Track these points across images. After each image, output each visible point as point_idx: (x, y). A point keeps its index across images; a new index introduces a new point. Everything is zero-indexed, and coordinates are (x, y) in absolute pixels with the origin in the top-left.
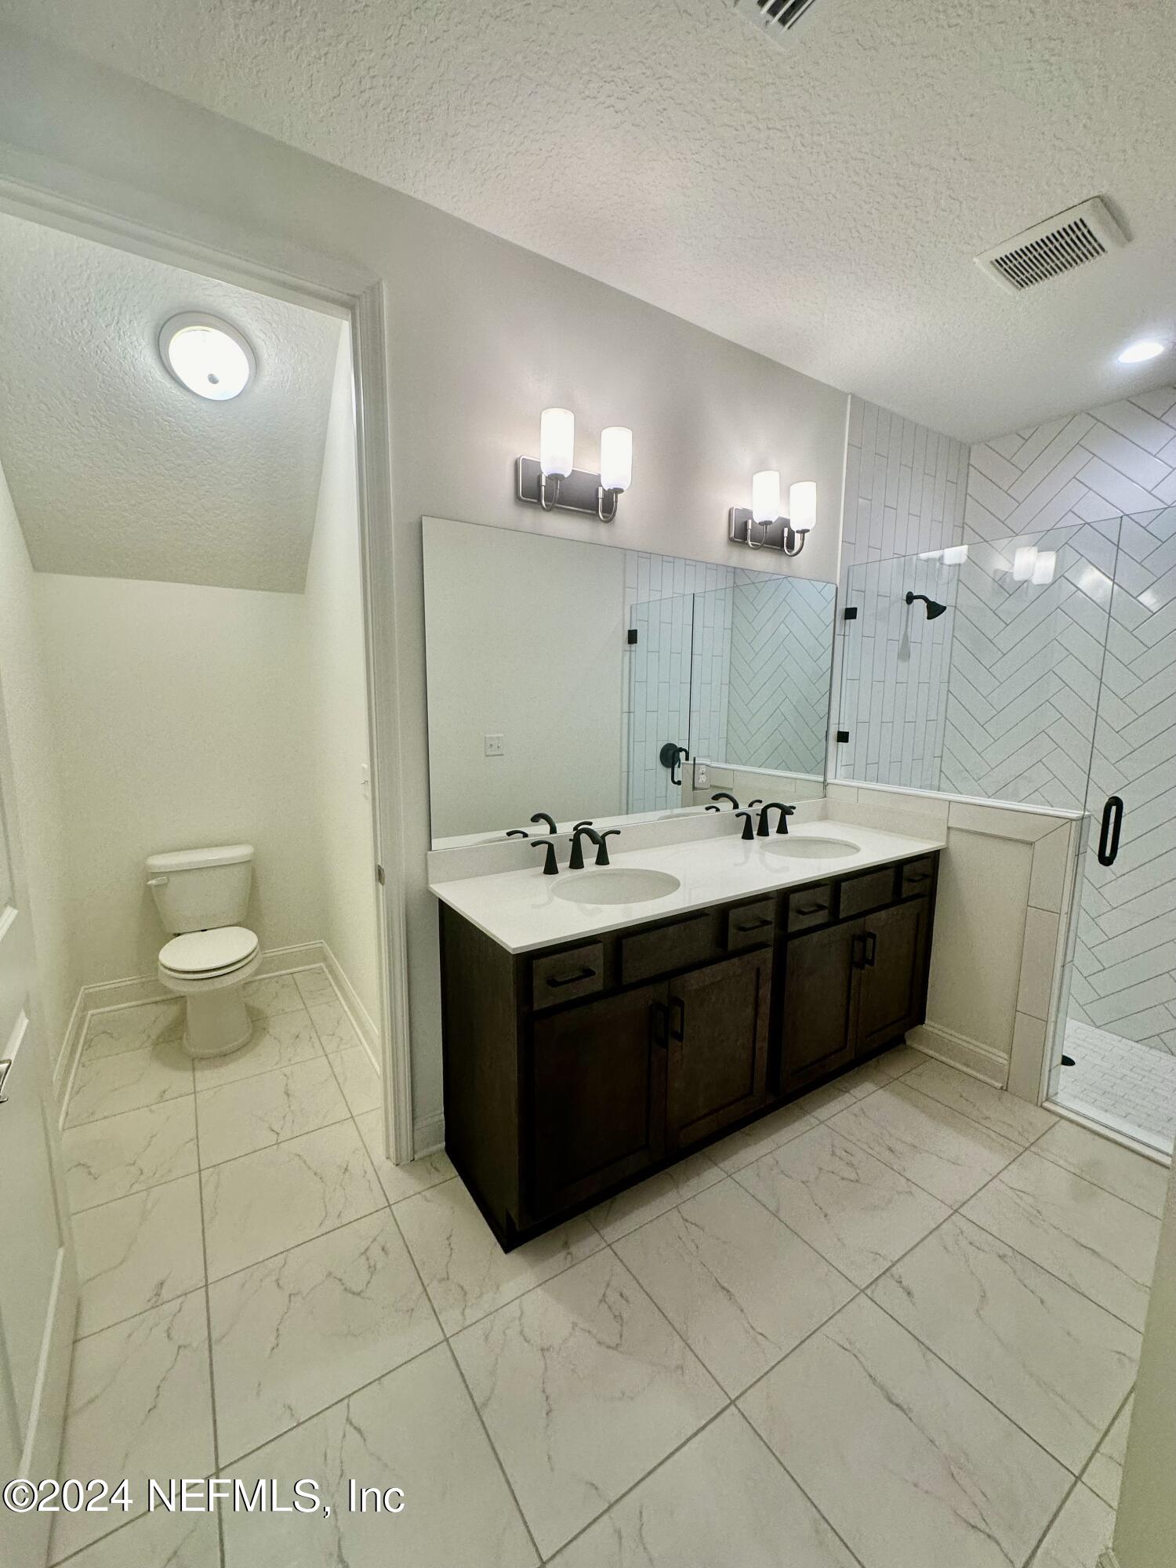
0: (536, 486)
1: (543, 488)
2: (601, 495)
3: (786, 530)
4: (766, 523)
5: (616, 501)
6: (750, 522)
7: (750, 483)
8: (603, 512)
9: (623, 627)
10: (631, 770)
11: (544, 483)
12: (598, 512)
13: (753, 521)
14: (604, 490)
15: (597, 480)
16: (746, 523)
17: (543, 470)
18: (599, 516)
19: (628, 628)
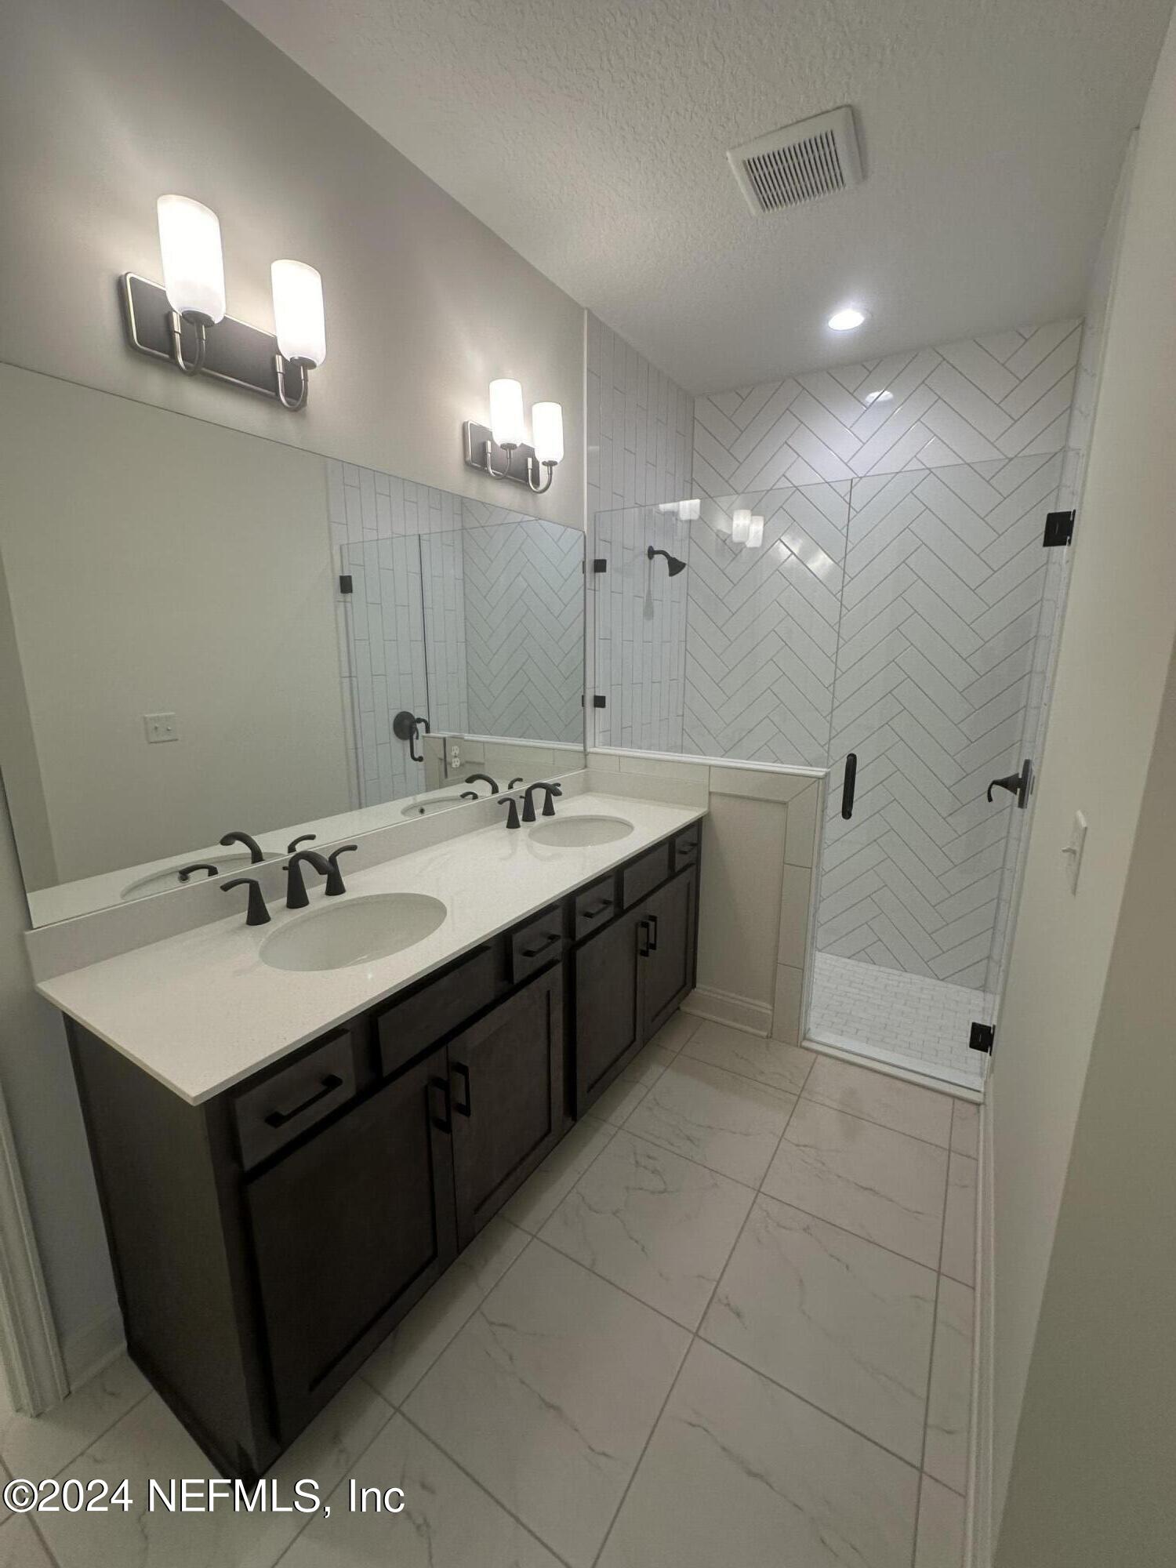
0: (162, 329)
1: (177, 337)
2: (280, 368)
3: (530, 460)
4: (509, 447)
5: (306, 380)
6: (489, 443)
7: (487, 392)
8: (286, 395)
9: (333, 570)
10: (359, 746)
11: (177, 327)
12: (277, 394)
13: (493, 443)
14: (284, 359)
15: (271, 345)
16: (484, 445)
17: (174, 306)
18: (280, 400)
19: (338, 574)
